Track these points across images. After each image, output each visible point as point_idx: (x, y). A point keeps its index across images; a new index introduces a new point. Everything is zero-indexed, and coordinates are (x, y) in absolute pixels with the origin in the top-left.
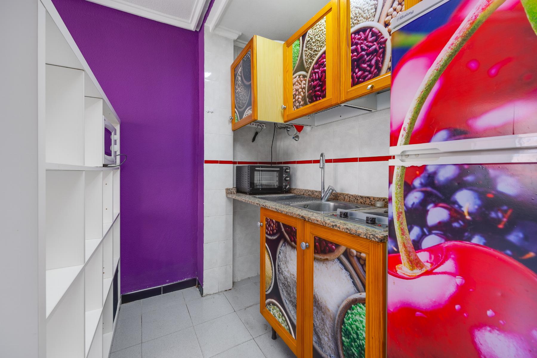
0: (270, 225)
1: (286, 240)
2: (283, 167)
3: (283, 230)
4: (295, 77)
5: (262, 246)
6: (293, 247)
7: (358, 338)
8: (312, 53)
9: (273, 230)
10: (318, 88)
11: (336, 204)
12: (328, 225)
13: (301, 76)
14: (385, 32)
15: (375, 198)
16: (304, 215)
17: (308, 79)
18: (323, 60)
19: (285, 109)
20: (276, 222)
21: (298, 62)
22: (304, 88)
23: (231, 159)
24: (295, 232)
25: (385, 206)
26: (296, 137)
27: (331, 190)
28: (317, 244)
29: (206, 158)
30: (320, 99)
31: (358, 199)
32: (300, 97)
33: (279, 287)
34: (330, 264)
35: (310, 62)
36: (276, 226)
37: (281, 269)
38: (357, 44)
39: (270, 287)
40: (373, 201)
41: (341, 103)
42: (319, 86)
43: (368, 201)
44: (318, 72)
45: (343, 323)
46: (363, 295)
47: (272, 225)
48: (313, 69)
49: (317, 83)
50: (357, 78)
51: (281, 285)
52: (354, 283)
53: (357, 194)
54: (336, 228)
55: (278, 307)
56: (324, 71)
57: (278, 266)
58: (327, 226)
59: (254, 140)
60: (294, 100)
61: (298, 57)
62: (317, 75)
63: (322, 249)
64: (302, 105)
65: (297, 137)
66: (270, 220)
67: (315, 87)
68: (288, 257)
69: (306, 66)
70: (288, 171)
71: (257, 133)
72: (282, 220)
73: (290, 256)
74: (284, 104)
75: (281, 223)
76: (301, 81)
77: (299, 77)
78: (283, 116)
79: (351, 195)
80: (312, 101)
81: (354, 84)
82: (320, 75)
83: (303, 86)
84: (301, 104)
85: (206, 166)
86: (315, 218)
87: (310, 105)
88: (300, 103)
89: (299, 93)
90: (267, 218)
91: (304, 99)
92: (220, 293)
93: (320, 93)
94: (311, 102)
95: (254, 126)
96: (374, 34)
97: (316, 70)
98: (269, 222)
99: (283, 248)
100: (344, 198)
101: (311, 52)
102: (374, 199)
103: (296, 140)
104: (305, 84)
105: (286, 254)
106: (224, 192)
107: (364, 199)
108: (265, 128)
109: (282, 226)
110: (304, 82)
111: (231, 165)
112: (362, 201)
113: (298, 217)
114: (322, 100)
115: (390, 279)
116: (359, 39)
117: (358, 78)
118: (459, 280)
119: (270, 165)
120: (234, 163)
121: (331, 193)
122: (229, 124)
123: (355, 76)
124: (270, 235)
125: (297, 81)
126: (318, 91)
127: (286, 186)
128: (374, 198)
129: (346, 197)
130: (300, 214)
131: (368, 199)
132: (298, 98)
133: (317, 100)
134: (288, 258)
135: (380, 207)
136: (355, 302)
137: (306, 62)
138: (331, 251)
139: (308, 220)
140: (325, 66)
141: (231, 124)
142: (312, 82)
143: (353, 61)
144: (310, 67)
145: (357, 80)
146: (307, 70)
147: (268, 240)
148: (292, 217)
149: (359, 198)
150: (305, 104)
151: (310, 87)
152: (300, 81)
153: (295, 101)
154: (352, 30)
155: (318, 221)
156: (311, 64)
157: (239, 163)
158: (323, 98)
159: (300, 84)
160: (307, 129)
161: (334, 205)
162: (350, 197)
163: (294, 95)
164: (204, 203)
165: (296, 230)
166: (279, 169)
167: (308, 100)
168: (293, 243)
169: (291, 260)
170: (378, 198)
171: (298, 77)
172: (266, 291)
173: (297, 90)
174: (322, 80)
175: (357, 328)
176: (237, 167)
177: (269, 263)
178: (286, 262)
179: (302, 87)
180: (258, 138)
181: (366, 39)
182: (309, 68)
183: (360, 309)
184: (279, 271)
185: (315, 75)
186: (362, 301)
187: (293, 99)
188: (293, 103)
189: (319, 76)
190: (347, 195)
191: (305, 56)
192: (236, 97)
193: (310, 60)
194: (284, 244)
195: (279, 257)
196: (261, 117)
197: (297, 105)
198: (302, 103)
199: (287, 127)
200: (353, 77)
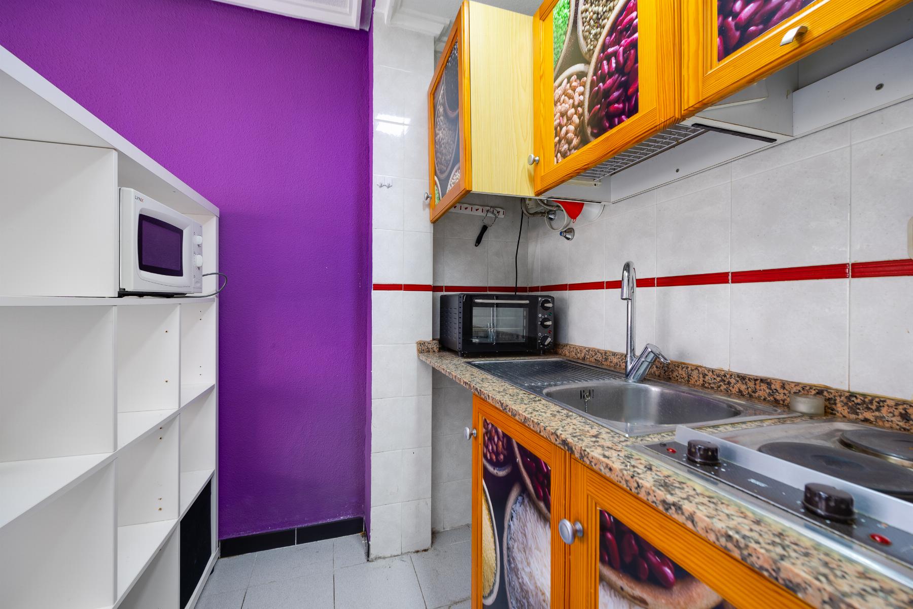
0: (491, 439)
1: (524, 490)
2: (537, 297)
3: (519, 459)
4: (560, 85)
5: (476, 484)
6: (544, 518)
8: (600, 9)
9: (497, 454)
10: (616, 94)
11: (666, 391)
12: (649, 494)
13: (574, 77)
15: (789, 383)
16: (570, 440)
17: (588, 80)
18: (629, 17)
19: (536, 163)
20: (505, 435)
21: (564, 47)
22: (581, 104)
23: (429, 282)
24: (547, 476)
25: (826, 413)
26: (568, 232)
27: (652, 355)
28: (609, 535)
29: (376, 280)
30: (621, 121)
31: (729, 383)
32: (572, 128)
35: (596, 35)
36: (503, 445)
37: (514, 559)
39: (491, 592)
40: (781, 391)
41: (683, 118)
42: (617, 90)
43: (763, 391)
44: (615, 54)
47: (496, 439)
48: (604, 47)
49: (614, 83)
50: (737, 29)
51: (514, 602)
53: (726, 368)
54: (681, 519)
56: (634, 45)
57: (508, 548)
58: (642, 495)
59: (479, 241)
60: (557, 138)
61: (565, 34)
62: (613, 61)
63: (628, 560)
64: (576, 148)
65: (571, 231)
66: (493, 425)
67: (607, 93)
68: (529, 536)
69: (584, 48)
70: (550, 305)
71: (484, 229)
72: (519, 437)
73: (535, 538)
74: (536, 152)
75: (514, 440)
76: (574, 90)
77: (569, 82)
78: (532, 179)
79: (709, 370)
80: (600, 130)
81: (725, 51)
82: (621, 58)
83: (577, 98)
84: (572, 145)
85: (375, 294)
86: (601, 458)
87: (594, 142)
89: (569, 119)
90: (485, 420)
91: (580, 131)
92: (405, 558)
93: (621, 106)
94: (596, 136)
95: (479, 213)
97: (610, 50)
98: (490, 434)
99: (519, 508)
100: (689, 376)
101: (596, 9)
102: (783, 387)
103: (568, 239)
104: (582, 94)
105: (525, 525)
106: (414, 349)
107: (751, 384)
108: (501, 216)
109: (516, 449)
110: (581, 89)
111: (429, 294)
112: (743, 387)
113: (553, 438)
114: (627, 122)
117: (743, 27)
119: (514, 293)
120: (434, 289)
121: (652, 363)
122: (424, 209)
123: (733, 23)
124: (490, 461)
125: (565, 93)
126: (617, 100)
127: (545, 338)
128: (783, 385)
129: (695, 373)
130: (559, 432)
131: (764, 386)
132: (567, 133)
133: (612, 126)
134: (531, 542)
135: (811, 416)
137: (585, 38)
139: (582, 457)
140: (635, 30)
141: (427, 210)
142: (601, 84)
144: (595, 47)
145: (738, 34)
146: (587, 57)
147: (487, 475)
148: (538, 434)
149: (733, 381)
150: (584, 141)
151: (595, 98)
152: (570, 91)
153: (560, 141)
155: (610, 469)
156: (597, 40)
157: (449, 289)
158: (628, 117)
159: (570, 97)
160: (591, 211)
161: (662, 395)
162: (705, 375)
163: (556, 129)
164: (372, 371)
165: (549, 472)
166: (527, 302)
167: (589, 131)
168: (542, 505)
169: (538, 548)
170: (797, 384)
171: (566, 81)
172: (485, 597)
173: (563, 115)
174: (627, 69)
176: (442, 297)
177: (491, 532)
178: (525, 549)
179: (576, 103)
180: (488, 237)
182: (591, 52)
185: (609, 63)
187: (556, 136)
188: (556, 146)
189: (617, 62)
190: (697, 368)
191: (583, 23)
192: (436, 152)
193: (593, 32)
194: (520, 498)
195: (509, 526)
196: (481, 184)
197: (563, 150)
198: (575, 141)
199: (549, 212)
200: (723, 31)
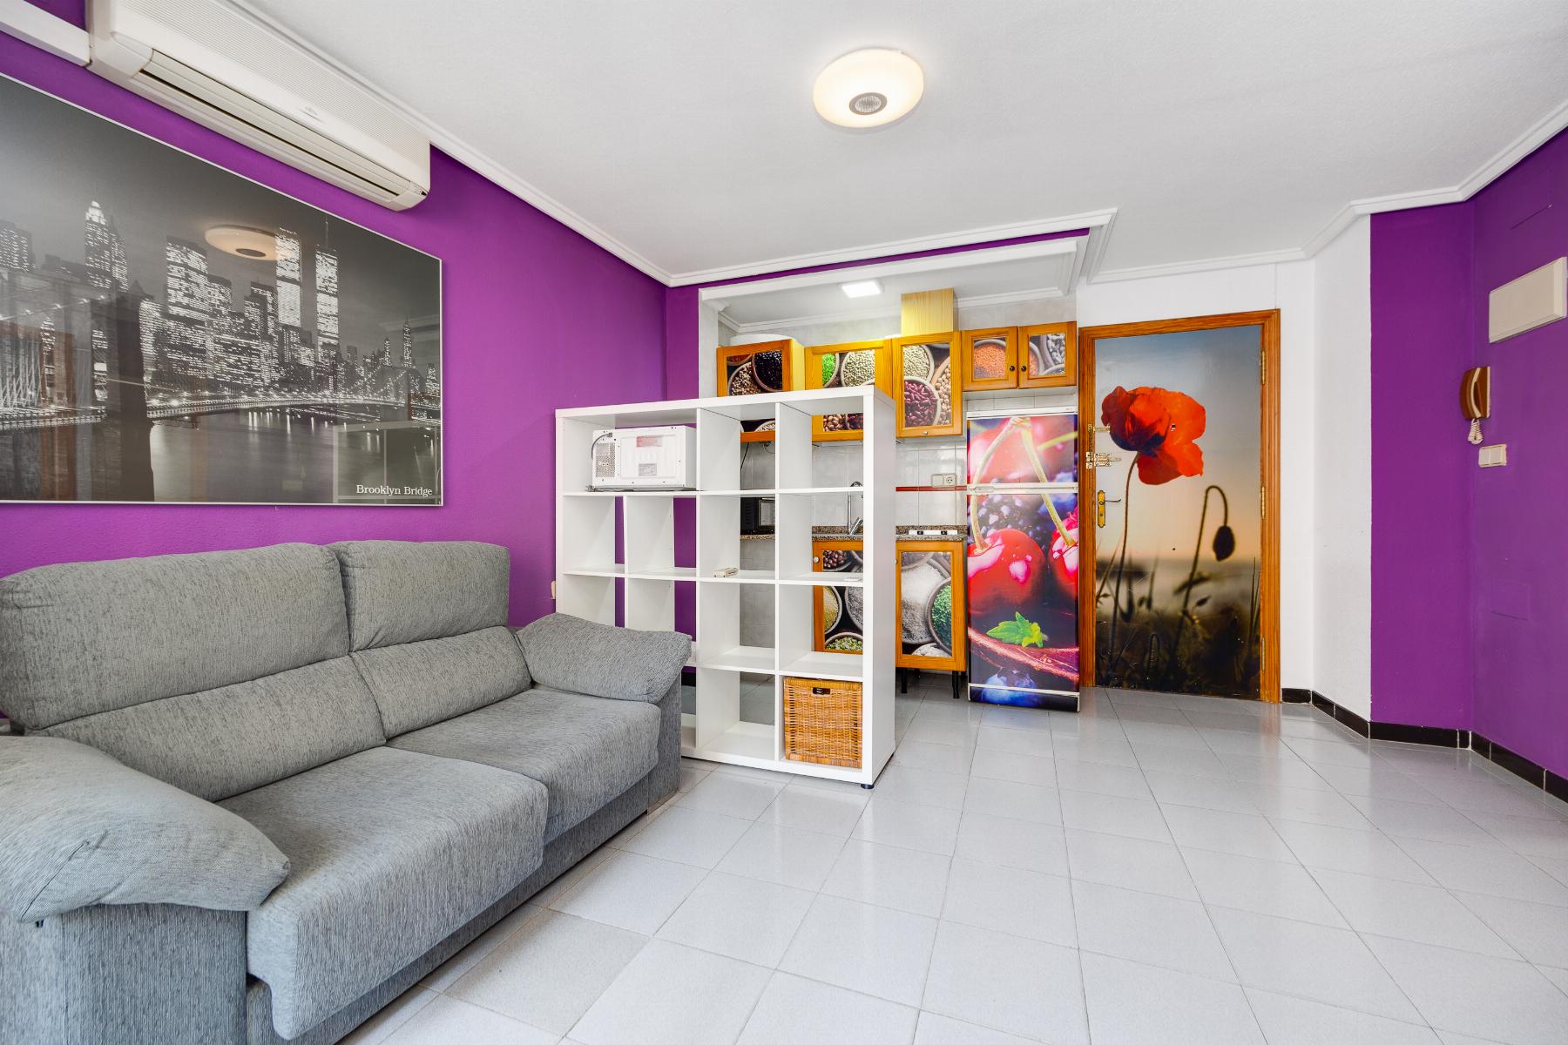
0: (831, 558)
3: (857, 557)
7: (946, 609)
8: (855, 377)
9: (838, 561)
14: (936, 393)
20: (844, 552)
32: (837, 419)
33: (851, 616)
34: (918, 570)
36: (843, 556)
38: (910, 392)
39: (834, 623)
45: (933, 606)
46: (949, 579)
47: (837, 556)
52: (942, 575)
55: (848, 636)
61: (832, 373)
64: (839, 429)
66: (831, 552)
75: (852, 551)
84: (837, 427)
88: (835, 425)
90: (826, 551)
91: (842, 422)
94: (853, 429)
96: (926, 391)
98: (831, 555)
101: (853, 376)
109: (855, 554)
115: (970, 560)
116: (913, 389)
118: (1003, 547)
124: (832, 568)
132: (833, 420)
136: (943, 587)
138: (921, 558)
143: (907, 405)
150: (845, 428)
153: (828, 421)
154: (906, 378)
163: (825, 416)
167: (848, 425)
172: (827, 630)
175: (945, 603)
181: (919, 391)
183: (948, 589)
184: (850, 600)
186: (949, 583)
187: (824, 419)
188: (824, 423)
191: (844, 376)
197: (831, 427)
